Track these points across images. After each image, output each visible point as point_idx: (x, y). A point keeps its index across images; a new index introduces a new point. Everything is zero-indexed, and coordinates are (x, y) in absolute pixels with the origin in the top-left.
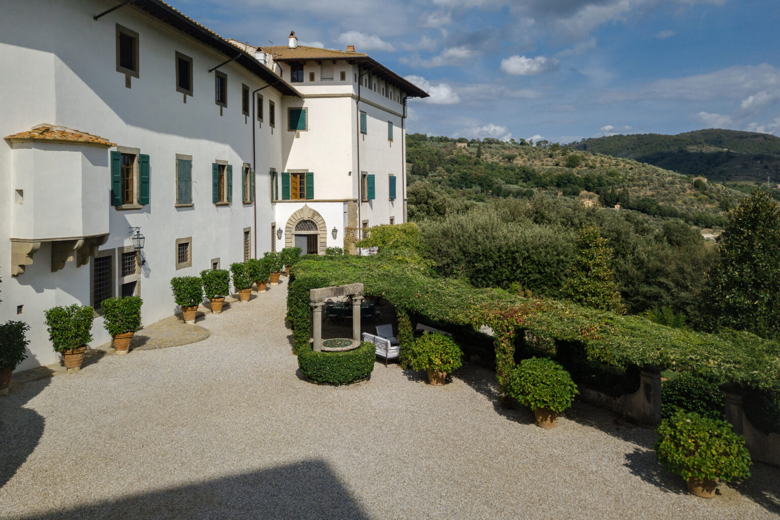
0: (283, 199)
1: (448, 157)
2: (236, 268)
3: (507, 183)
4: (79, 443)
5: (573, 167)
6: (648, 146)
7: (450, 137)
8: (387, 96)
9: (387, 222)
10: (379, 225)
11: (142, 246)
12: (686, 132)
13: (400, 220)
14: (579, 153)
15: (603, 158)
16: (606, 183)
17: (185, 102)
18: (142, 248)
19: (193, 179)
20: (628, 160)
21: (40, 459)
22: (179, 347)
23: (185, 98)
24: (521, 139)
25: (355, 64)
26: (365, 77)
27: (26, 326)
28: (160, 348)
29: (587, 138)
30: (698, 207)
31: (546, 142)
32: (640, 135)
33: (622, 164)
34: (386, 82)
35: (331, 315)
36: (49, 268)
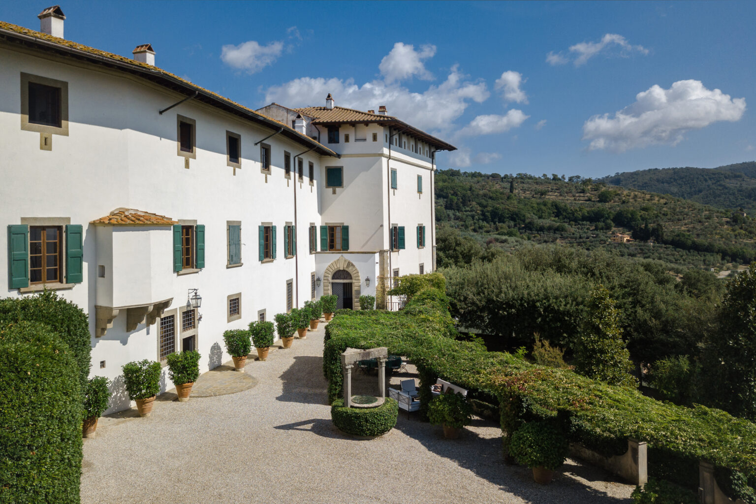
0: (322, 250)
1: (481, 192)
2: (279, 318)
3: (540, 217)
4: (154, 485)
5: (605, 201)
6: (684, 180)
7: (483, 173)
8: (416, 152)
9: (417, 272)
10: (408, 275)
11: (199, 305)
12: (725, 165)
13: (429, 269)
14: (611, 188)
15: (636, 193)
16: (639, 218)
17: (234, 174)
18: (200, 307)
19: (243, 241)
20: (662, 195)
21: (125, 497)
22: (231, 395)
23: (234, 170)
24: (553, 175)
25: (386, 126)
26: (396, 137)
27: (109, 381)
28: (215, 396)
29: (621, 172)
30: (736, 242)
31: (578, 177)
32: (676, 168)
33: (657, 199)
34: (415, 139)
35: (362, 366)
36: (125, 328)
